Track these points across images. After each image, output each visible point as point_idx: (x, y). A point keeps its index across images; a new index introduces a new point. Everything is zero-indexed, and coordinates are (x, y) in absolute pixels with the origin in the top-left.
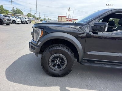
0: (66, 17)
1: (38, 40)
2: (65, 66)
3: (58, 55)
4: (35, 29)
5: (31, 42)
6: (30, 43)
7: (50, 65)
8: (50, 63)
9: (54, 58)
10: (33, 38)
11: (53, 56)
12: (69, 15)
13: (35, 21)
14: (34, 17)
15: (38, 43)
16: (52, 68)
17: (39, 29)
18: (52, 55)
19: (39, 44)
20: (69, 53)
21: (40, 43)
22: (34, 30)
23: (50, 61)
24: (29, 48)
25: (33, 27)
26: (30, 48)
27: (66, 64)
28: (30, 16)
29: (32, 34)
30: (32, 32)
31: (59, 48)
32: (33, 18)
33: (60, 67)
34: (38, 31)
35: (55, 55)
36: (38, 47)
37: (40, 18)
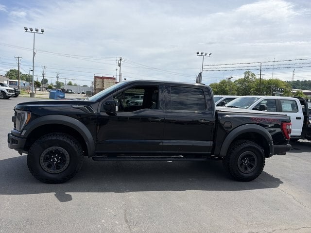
0: (114, 79)
1: (22, 129)
2: (66, 165)
3: (54, 148)
4: (18, 111)
5: (12, 134)
6: (9, 134)
7: (42, 164)
8: (42, 161)
9: (48, 153)
10: (15, 126)
11: (47, 150)
12: (120, 76)
13: (31, 92)
14: (28, 79)
15: (21, 133)
16: (47, 169)
17: (24, 112)
18: (45, 149)
19: (23, 134)
20: (73, 145)
21: (24, 132)
22: (16, 113)
23: (42, 158)
24: (7, 143)
25: (14, 110)
26: (9, 142)
27: (68, 162)
28: (18, 78)
29: (14, 119)
30: (13, 117)
31: (55, 138)
32: (24, 82)
33: (60, 167)
34: (23, 115)
35: (50, 149)
36: (22, 138)
37: (45, 81)
